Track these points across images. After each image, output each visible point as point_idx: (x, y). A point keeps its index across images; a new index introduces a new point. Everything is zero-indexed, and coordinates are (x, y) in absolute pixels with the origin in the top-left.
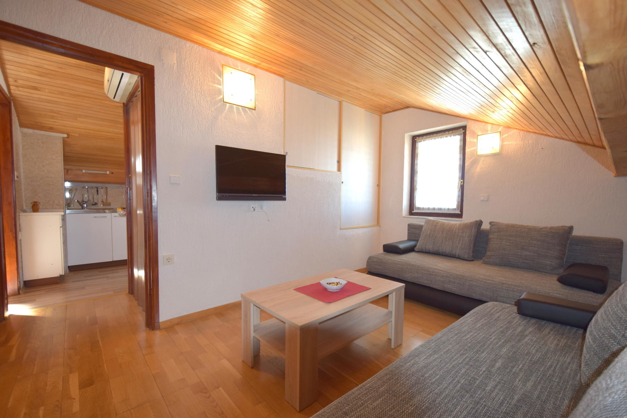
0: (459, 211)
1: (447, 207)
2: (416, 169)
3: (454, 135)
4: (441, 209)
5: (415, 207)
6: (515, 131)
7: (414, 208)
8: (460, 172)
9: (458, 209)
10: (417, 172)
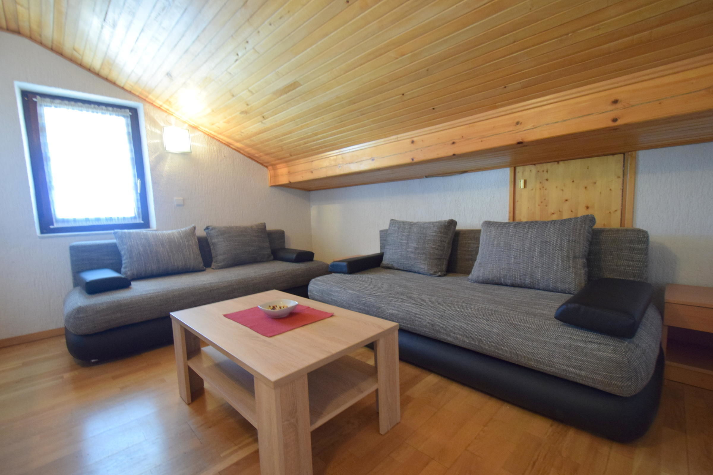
0: (141, 219)
1: (121, 216)
2: (46, 153)
3: (116, 115)
4: (111, 219)
5: (56, 219)
6: (200, 133)
7: (54, 220)
8: (134, 168)
9: (139, 217)
10: (48, 159)
